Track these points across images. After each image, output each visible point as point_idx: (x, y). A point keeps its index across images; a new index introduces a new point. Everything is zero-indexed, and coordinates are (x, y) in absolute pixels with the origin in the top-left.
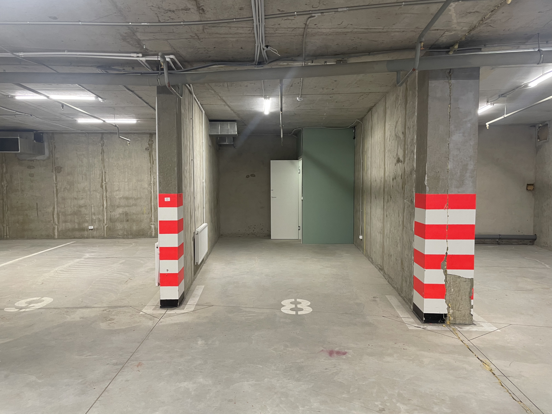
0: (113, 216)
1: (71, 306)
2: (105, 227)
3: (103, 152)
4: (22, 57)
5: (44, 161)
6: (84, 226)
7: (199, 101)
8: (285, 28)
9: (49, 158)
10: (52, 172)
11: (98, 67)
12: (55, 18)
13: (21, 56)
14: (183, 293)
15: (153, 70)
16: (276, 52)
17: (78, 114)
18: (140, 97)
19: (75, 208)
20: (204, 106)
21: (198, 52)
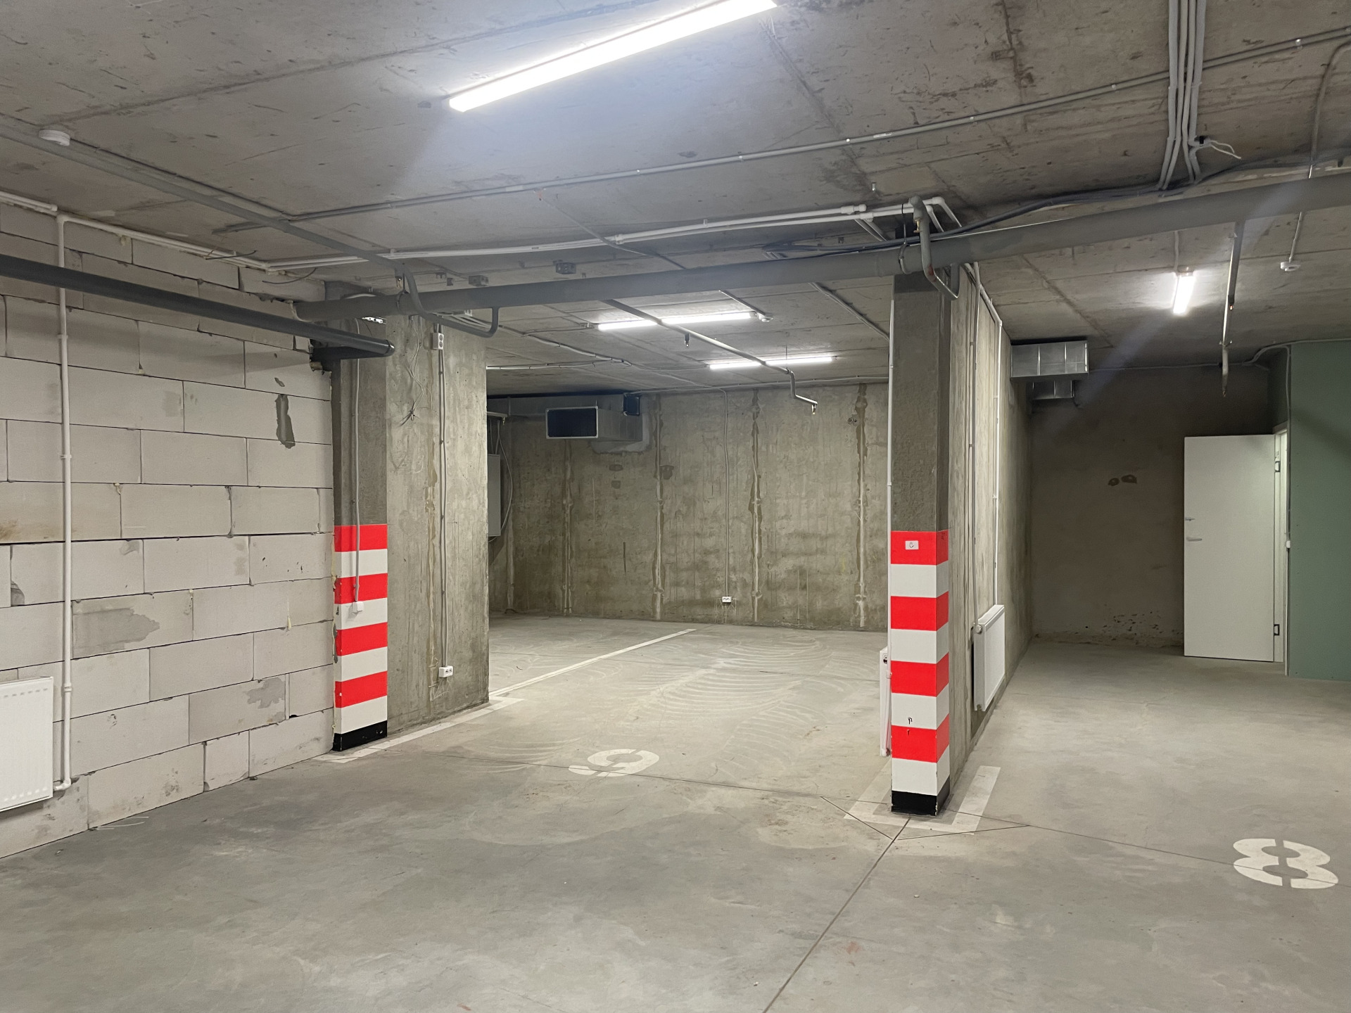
0: (773, 576)
1: (695, 778)
2: (756, 599)
3: (756, 430)
4: (621, 243)
5: (640, 453)
6: (712, 596)
7: (990, 298)
8: (1260, 85)
9: (649, 448)
10: (655, 476)
11: (766, 247)
12: (691, 155)
13: (619, 242)
14: (948, 781)
15: (888, 239)
16: (1231, 152)
17: (711, 351)
18: (847, 304)
19: (697, 555)
20: (999, 308)
21: (1004, 180)
